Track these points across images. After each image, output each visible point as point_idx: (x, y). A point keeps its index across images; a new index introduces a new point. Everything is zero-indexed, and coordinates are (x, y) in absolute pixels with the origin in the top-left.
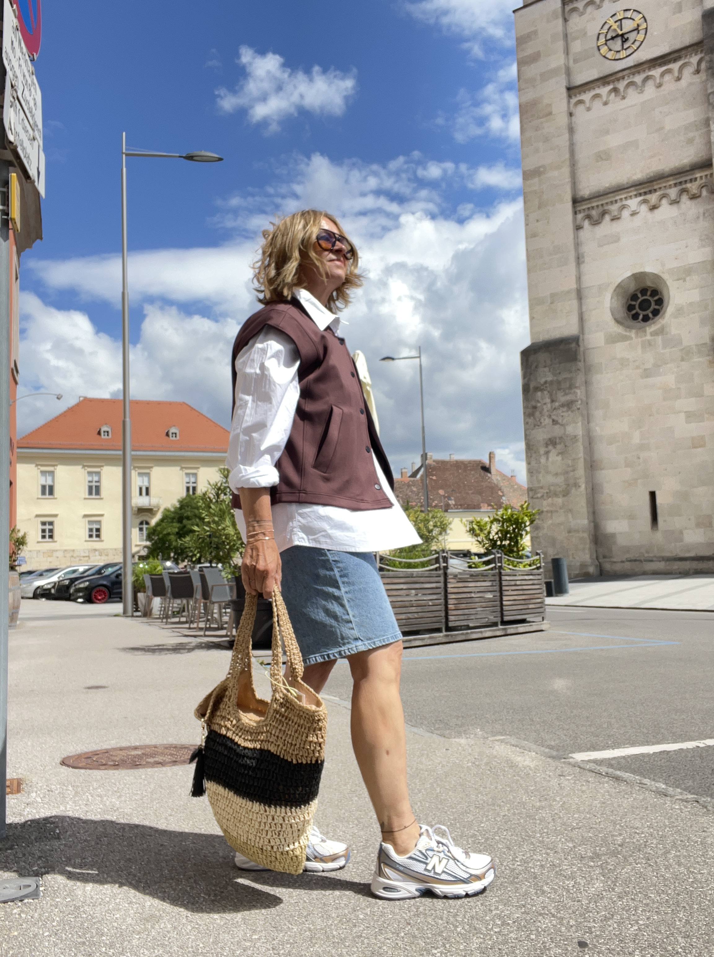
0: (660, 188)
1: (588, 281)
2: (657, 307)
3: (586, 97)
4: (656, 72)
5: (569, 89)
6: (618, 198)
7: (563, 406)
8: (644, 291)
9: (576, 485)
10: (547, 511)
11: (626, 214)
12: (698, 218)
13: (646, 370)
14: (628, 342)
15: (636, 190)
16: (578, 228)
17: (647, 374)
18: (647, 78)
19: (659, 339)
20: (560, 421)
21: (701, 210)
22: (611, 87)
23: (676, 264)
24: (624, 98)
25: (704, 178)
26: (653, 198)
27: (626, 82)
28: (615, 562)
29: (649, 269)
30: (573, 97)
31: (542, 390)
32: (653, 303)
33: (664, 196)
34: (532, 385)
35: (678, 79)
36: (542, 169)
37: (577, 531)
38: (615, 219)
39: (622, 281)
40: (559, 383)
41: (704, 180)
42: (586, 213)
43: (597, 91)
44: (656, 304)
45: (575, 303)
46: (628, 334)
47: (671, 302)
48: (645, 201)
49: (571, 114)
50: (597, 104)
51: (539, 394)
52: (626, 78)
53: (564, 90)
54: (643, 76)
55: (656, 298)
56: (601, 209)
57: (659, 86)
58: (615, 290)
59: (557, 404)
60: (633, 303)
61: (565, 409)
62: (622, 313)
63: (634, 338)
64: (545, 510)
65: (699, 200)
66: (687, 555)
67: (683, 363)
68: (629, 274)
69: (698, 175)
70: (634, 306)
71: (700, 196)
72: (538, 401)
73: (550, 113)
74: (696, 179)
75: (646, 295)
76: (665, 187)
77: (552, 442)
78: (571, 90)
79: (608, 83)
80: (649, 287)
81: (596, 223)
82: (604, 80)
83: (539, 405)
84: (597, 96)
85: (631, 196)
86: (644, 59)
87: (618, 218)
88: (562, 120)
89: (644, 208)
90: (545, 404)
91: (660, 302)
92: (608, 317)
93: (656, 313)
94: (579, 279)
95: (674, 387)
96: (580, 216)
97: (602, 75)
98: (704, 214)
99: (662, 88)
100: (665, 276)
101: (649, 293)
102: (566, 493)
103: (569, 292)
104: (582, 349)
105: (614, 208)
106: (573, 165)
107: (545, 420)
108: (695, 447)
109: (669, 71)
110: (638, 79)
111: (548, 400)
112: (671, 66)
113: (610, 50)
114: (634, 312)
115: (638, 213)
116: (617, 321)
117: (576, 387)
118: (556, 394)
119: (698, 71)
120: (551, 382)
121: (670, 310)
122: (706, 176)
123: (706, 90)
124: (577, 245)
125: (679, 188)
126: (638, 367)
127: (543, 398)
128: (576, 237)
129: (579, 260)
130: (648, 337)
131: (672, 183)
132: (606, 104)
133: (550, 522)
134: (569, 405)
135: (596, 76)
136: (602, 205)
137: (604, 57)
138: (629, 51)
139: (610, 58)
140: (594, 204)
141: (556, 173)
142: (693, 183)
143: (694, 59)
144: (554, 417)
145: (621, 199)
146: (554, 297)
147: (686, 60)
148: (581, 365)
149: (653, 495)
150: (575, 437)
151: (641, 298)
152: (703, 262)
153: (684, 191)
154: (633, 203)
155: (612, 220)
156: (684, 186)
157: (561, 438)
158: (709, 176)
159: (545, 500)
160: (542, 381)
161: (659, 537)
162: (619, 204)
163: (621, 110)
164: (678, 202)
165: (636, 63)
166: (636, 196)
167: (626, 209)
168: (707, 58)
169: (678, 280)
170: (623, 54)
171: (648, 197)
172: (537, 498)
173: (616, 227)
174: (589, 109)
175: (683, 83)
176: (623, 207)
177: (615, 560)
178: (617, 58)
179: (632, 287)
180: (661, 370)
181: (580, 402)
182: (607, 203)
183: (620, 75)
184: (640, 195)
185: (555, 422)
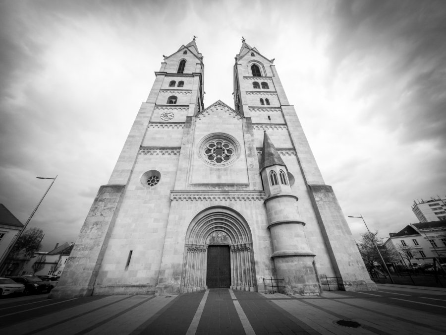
0: (166, 150)
1: (136, 169)
2: (156, 182)
3: (154, 125)
4: (173, 125)
6: (154, 149)
7: (108, 209)
8: (154, 177)
9: (98, 245)
11: (155, 154)
12: (175, 159)
13: (145, 201)
14: (143, 191)
16: (139, 154)
18: (171, 126)
19: (153, 191)
20: (104, 215)
23: (165, 170)
24: (164, 128)
26: (164, 151)
27: (165, 125)
29: (156, 169)
30: (150, 124)
31: (102, 201)
33: (167, 152)
34: (99, 199)
35: (178, 128)
36: (135, 136)
37: (88, 269)
39: (148, 171)
40: (110, 199)
42: (144, 151)
46: (144, 188)
47: (161, 181)
48: (162, 152)
49: (148, 127)
50: (156, 127)
51: (101, 203)
53: (148, 122)
55: (157, 179)
57: (173, 128)
58: (144, 174)
59: (106, 208)
60: (150, 180)
62: (145, 182)
63: (146, 190)
64: (77, 256)
65: (176, 155)
66: (136, 284)
67: (158, 200)
68: (150, 169)
73: (142, 125)
74: (176, 150)
76: (168, 150)
77: (97, 224)
78: (150, 122)
81: (145, 154)
82: (160, 123)
83: (98, 207)
84: (157, 125)
86: (171, 122)
87: (152, 154)
88: (146, 127)
89: (161, 154)
90: (101, 207)
91: (158, 181)
92: (139, 181)
93: (156, 184)
94: (133, 167)
95: (153, 208)
96: (141, 151)
98: (177, 159)
100: (161, 173)
101: (156, 177)
102: (92, 249)
103: (128, 170)
104: (125, 189)
105: (152, 151)
106: (144, 138)
107: (98, 213)
109: (177, 126)
110: (168, 125)
111: (103, 206)
113: (164, 118)
114: (149, 182)
115: (159, 154)
116: (142, 183)
117: (117, 202)
118: (108, 203)
119: (183, 128)
120: (108, 199)
121: (160, 183)
122: (179, 150)
123: (184, 131)
124: (137, 158)
126: (143, 199)
128: (137, 156)
129: (135, 162)
130: (150, 190)
131: (170, 149)
132: (158, 128)
133: (77, 263)
134: (110, 209)
135: (158, 122)
136: (149, 150)
137: (162, 119)
140: (147, 149)
141: (138, 138)
143: (183, 125)
144: (102, 213)
146: (123, 171)
147: (181, 125)
150: (107, 222)
151: (153, 179)
152: (173, 171)
154: (158, 151)
156: (173, 151)
157: (101, 222)
159: (79, 251)
160: (105, 198)
161: (127, 273)
163: (162, 130)
164: (170, 154)
165: (169, 122)
168: (186, 125)
169: (165, 175)
170: (167, 119)
172: (76, 250)
173: (151, 156)
174: (153, 128)
176: (155, 152)
177: (102, 286)
178: (165, 120)
179: (150, 175)
180: (151, 202)
181: (116, 208)
183: (164, 123)
184: (160, 150)
185: (102, 215)
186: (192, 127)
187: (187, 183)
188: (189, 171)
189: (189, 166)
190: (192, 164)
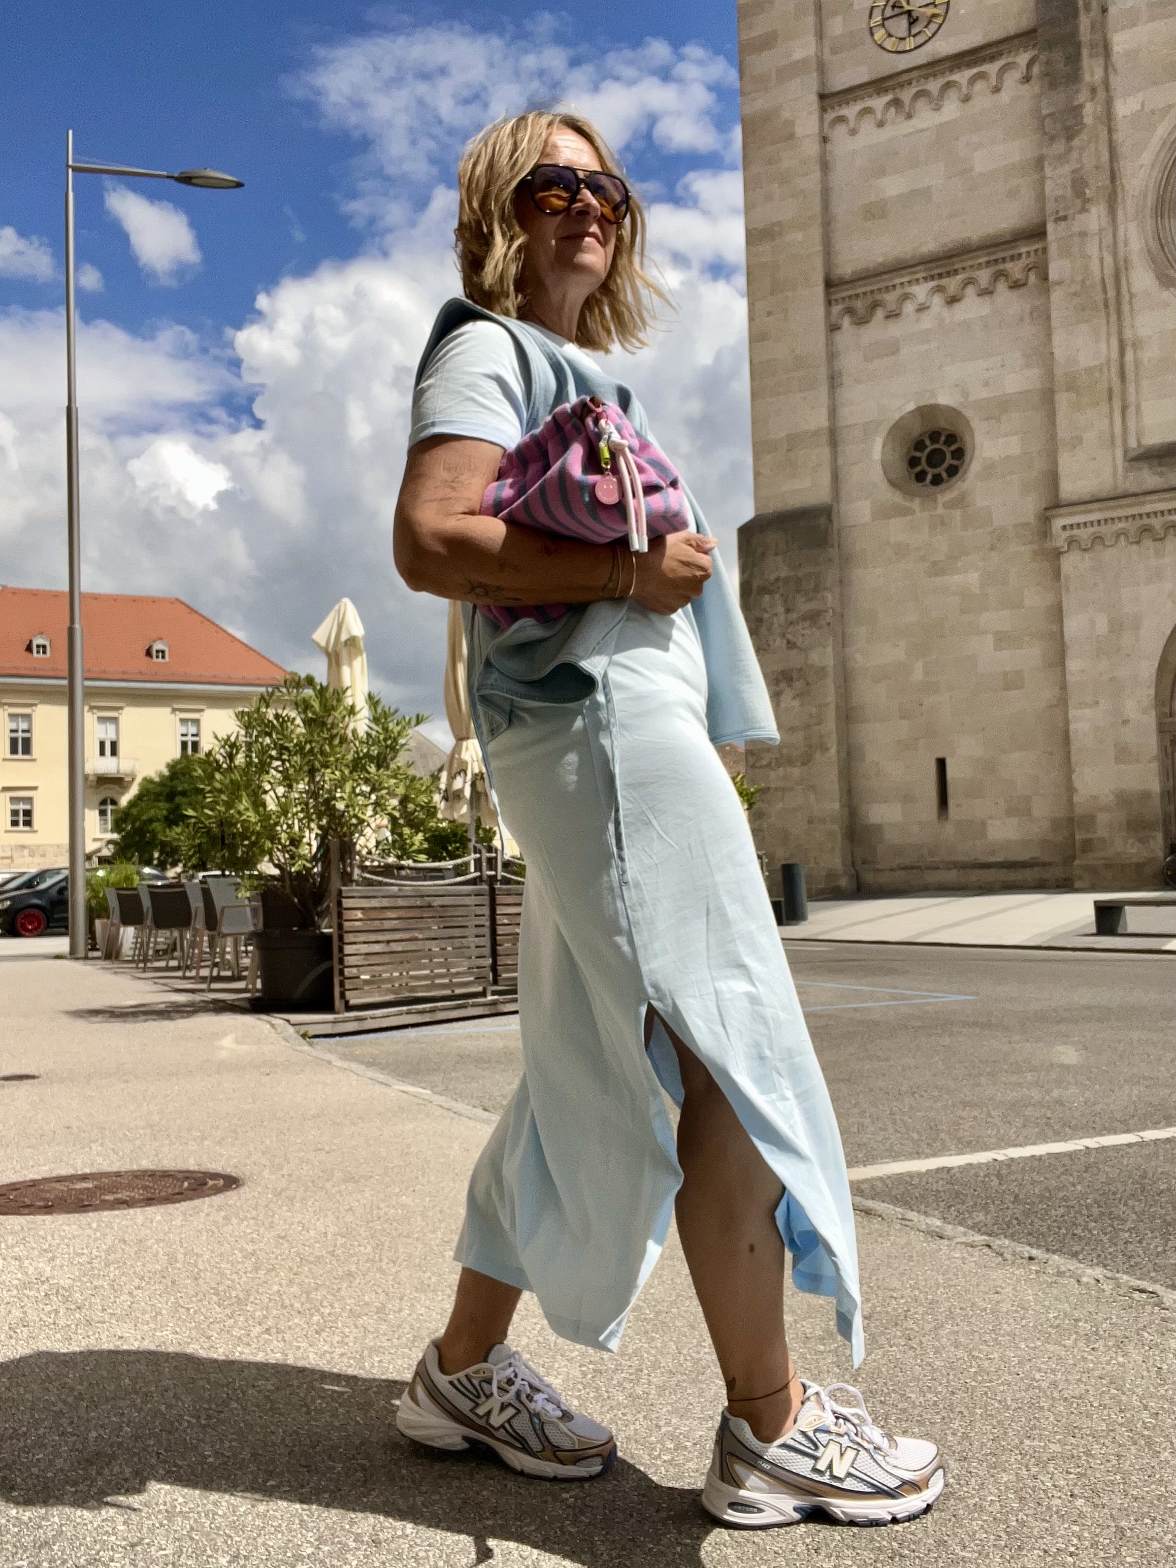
0: (964, 268)
1: (848, 415)
2: (955, 462)
3: (850, 111)
4: (962, 77)
5: (822, 97)
6: (898, 281)
7: (804, 618)
8: (935, 436)
9: (824, 748)
10: (776, 789)
11: (909, 308)
12: (1022, 319)
13: (935, 563)
14: (909, 518)
15: (925, 270)
16: (833, 328)
17: (937, 569)
18: (948, 85)
19: (957, 514)
20: (799, 644)
21: (1028, 307)
22: (890, 97)
23: (985, 394)
24: (909, 116)
25: (1032, 254)
26: (953, 284)
27: (913, 90)
28: (881, 871)
29: (943, 400)
30: (829, 110)
31: (770, 592)
32: (948, 456)
33: (970, 282)
34: (755, 586)
35: (997, 90)
36: (777, 229)
37: (823, 821)
38: (893, 315)
39: (902, 418)
40: (799, 580)
41: (1032, 259)
42: (847, 304)
43: (868, 103)
44: (953, 458)
45: (826, 451)
46: (908, 504)
47: (977, 452)
48: (940, 289)
49: (825, 140)
50: (867, 126)
51: (767, 597)
52: (914, 83)
53: (813, 98)
54: (940, 82)
55: (953, 447)
56: (869, 299)
57: (966, 99)
58: (889, 433)
59: (794, 616)
60: (918, 454)
61: (807, 624)
62: (900, 469)
63: (918, 510)
64: (773, 785)
65: (1024, 290)
66: (993, 859)
67: (993, 553)
68: (911, 407)
69: (1023, 250)
70: (919, 459)
71: (1025, 284)
72: (765, 611)
73: (791, 136)
74: (1020, 255)
75: (938, 442)
76: (971, 266)
77: (786, 677)
78: (826, 99)
79: (886, 91)
80: (943, 429)
81: (861, 321)
82: (878, 85)
83: (766, 616)
84: (868, 111)
85: (917, 280)
86: (944, 54)
87: (897, 315)
88: (811, 148)
89: (937, 301)
90: (776, 615)
91: (959, 454)
92: (877, 475)
93: (953, 471)
94: (833, 412)
95: (977, 591)
96: (837, 309)
97: (875, 76)
98: (1031, 313)
99: (971, 103)
100: (968, 413)
101: (943, 439)
102: (806, 760)
103: (816, 433)
104: (836, 525)
105: (890, 298)
106: (827, 224)
107: (775, 640)
108: (1007, 688)
109: (982, 76)
110: (934, 86)
111: (780, 609)
112: (985, 68)
113: (890, 35)
114: (918, 469)
115: (928, 307)
116: (893, 483)
117: (826, 589)
118: (794, 598)
119: (1027, 79)
120: (787, 580)
121: (974, 467)
122: (1036, 251)
123: (1039, 110)
124: (832, 356)
125: (994, 269)
126: (923, 559)
127: (773, 605)
128: (830, 343)
129: (834, 381)
130: (940, 510)
131: (982, 260)
132: (881, 124)
133: (780, 805)
134: (813, 617)
135: (865, 79)
136: (872, 292)
137: (880, 46)
138: (920, 39)
139: (889, 47)
140: (860, 291)
141: (800, 236)
142: (1017, 263)
143: (1023, 59)
144: (789, 637)
145: (902, 284)
146: (794, 441)
147: (1010, 60)
148: (833, 552)
149: (941, 764)
150: (823, 669)
151: (930, 447)
152: (1027, 391)
153: (1000, 275)
154: (921, 291)
155: (888, 317)
156: (1001, 267)
157: (800, 670)
158: (1040, 253)
159: (773, 769)
160: (773, 577)
161: (949, 829)
162: (899, 292)
163: (905, 136)
164: (991, 293)
165: (930, 59)
166: (925, 279)
167: (908, 302)
168: (1043, 57)
169: (987, 419)
170: (910, 43)
171: (944, 282)
172: (761, 767)
173: (895, 330)
174: (853, 132)
175: (1005, 96)
176: (906, 297)
177: (880, 867)
178: (899, 49)
179: (917, 430)
180: (959, 564)
181: (831, 612)
182: (879, 290)
183: (905, 77)
184: (932, 278)
185: (791, 645)
186: (1091, 70)
187: (1119, 453)
188: (1115, 378)
189: (1115, 355)
190: (1128, 334)
